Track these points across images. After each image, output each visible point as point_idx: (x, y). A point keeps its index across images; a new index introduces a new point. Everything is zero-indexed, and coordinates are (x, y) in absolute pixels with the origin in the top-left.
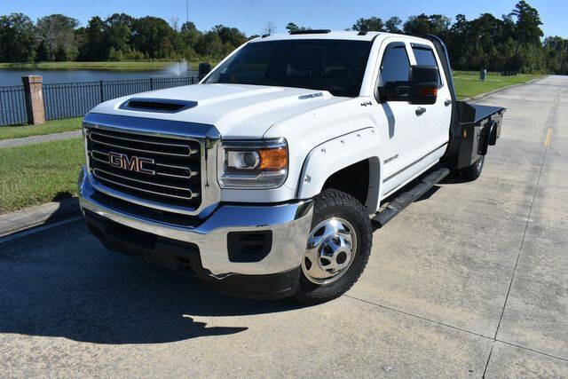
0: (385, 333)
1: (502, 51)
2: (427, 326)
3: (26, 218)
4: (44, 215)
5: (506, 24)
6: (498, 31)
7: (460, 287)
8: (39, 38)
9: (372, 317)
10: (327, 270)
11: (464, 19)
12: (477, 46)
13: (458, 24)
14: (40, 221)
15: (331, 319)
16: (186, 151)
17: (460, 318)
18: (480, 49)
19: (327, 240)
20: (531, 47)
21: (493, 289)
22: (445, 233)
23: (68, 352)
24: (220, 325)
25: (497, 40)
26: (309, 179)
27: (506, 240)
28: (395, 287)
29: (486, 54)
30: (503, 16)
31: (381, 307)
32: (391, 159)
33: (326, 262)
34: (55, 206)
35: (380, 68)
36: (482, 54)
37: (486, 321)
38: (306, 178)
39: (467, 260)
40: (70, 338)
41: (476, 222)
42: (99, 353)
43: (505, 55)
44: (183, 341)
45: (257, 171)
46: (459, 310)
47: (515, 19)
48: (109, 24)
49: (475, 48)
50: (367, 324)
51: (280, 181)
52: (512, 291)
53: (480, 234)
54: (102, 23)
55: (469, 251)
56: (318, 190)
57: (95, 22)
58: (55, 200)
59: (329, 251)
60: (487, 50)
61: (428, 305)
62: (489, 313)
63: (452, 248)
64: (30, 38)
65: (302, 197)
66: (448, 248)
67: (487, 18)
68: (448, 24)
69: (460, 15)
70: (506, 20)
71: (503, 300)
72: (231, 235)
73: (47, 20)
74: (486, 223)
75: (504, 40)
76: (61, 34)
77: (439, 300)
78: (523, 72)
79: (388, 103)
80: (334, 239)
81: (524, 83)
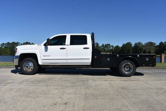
8: (144, 48)
48: (165, 44)
54: (163, 43)
57: (161, 43)
64: (142, 48)
73: (147, 44)
76: (150, 47)
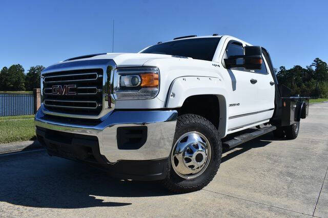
0: (230, 210)
1: (308, 86)
2: (261, 207)
3: (11, 147)
4: (23, 146)
5: (309, 71)
6: (305, 75)
7: (286, 187)
9: (221, 201)
10: (190, 167)
11: (284, 69)
12: (293, 83)
13: (282, 72)
14: (19, 149)
15: (192, 202)
16: (94, 76)
17: (287, 204)
18: (295, 85)
19: (189, 146)
20: (325, 83)
21: (310, 189)
22: (275, 161)
23: (5, 210)
24: (113, 201)
25: (304, 80)
26: (174, 95)
27: (316, 165)
28: (239, 186)
29: (299, 88)
30: (307, 67)
31: (229, 196)
32: (234, 105)
33: (188, 160)
34: (31, 142)
35: (226, 50)
36: (296, 88)
37: (305, 206)
38: (171, 94)
39: (290, 174)
40: (9, 203)
41: (296, 157)
42: (25, 211)
43: (310, 88)
44: (84, 209)
45: (139, 88)
46: (285, 199)
47: (314, 68)
49: (292, 85)
50: (218, 205)
51: (154, 95)
52: (324, 190)
53: (298, 162)
55: (291, 170)
56: (180, 104)
58: (31, 140)
59: (191, 152)
60: (299, 85)
61: (263, 196)
62: (308, 201)
63: (280, 168)
65: (169, 106)
66: (276, 168)
67: (298, 68)
68: (276, 72)
69: (282, 67)
70: (309, 69)
71: (317, 194)
72: (119, 129)
74: (302, 157)
75: (308, 80)
77: (270, 193)
78: (321, 98)
79: (232, 70)
80: (194, 145)
81: (323, 102)
